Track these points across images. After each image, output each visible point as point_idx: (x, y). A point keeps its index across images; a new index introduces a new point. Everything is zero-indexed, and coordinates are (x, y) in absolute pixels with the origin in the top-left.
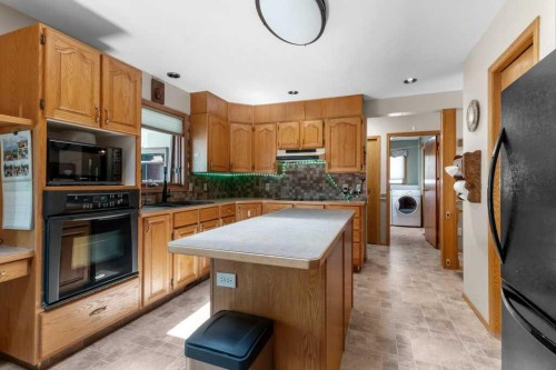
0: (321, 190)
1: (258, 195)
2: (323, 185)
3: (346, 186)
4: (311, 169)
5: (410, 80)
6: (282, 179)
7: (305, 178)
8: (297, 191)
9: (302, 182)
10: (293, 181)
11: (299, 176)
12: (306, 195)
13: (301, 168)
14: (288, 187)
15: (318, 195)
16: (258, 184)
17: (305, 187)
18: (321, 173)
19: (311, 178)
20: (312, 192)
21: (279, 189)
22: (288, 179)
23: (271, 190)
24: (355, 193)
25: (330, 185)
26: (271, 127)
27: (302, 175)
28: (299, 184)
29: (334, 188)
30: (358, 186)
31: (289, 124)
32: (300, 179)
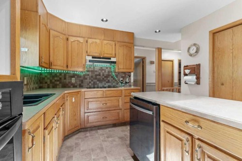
0: (109, 82)
1: (65, 86)
2: (110, 79)
3: (121, 79)
4: (103, 70)
5: (158, 31)
6: (84, 75)
7: (99, 75)
8: (94, 82)
9: (98, 77)
10: (92, 77)
11: (96, 73)
12: (100, 85)
13: (97, 69)
14: (88, 80)
15: (107, 85)
16: (65, 79)
17: (99, 80)
18: (109, 72)
19: (103, 75)
20: (103, 83)
21: (82, 81)
22: (88, 75)
23: (76, 82)
24: (126, 83)
25: (114, 79)
26: (81, 40)
27: (98, 73)
28: (96, 79)
29: (116, 80)
30: (127, 79)
31: (94, 40)
32: (96, 75)
